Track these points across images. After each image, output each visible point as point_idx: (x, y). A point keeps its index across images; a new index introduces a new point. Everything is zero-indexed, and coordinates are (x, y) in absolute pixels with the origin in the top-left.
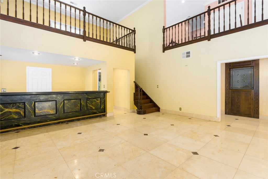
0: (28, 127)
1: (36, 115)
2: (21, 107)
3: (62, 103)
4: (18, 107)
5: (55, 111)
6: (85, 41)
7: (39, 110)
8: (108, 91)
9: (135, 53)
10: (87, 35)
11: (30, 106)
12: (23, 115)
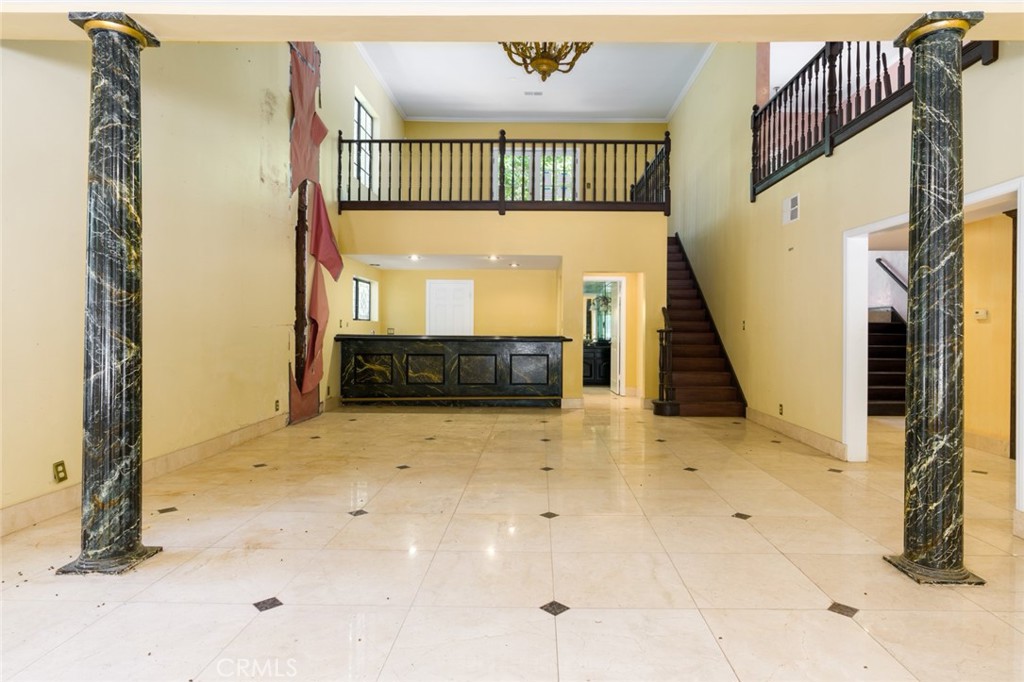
0: (395, 401)
1: (410, 381)
2: (386, 363)
3: (455, 360)
4: (382, 363)
5: (441, 377)
6: (502, 213)
7: (415, 373)
8: (567, 337)
9: (668, 214)
10: (508, 198)
11: (400, 362)
12: (390, 378)
